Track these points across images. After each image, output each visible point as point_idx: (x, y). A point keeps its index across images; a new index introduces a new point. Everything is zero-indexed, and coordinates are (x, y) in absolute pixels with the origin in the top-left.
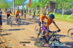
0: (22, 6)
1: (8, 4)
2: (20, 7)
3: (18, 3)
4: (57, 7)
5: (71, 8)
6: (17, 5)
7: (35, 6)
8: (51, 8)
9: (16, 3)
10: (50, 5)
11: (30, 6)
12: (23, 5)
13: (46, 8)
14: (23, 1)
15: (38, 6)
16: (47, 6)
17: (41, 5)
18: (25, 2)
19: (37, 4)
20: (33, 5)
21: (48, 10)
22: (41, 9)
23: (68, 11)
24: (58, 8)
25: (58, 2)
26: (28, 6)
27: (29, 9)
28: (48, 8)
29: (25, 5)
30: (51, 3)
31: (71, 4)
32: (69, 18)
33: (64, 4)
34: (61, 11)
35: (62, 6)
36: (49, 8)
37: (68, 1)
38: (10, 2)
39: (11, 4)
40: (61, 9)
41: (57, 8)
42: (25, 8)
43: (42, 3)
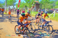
0: (12, 6)
1: (1, 4)
2: (11, 7)
3: (9, 3)
5: (52, 8)
6: (9, 5)
7: (23, 7)
8: (36, 8)
10: (35, 5)
11: (19, 6)
12: (14, 5)
13: (32, 8)
14: (13, 2)
16: (33, 6)
18: (15, 3)
21: (34, 10)
22: (28, 9)
23: (50, 11)
24: (42, 8)
25: (42, 3)
28: (34, 8)
30: (36, 4)
31: (52, 5)
32: (50, 16)
33: (46, 5)
34: (44, 10)
35: (45, 7)
37: (50, 3)
38: (3, 2)
39: (4, 4)
40: (44, 9)
42: (15, 8)
43: (29, 4)
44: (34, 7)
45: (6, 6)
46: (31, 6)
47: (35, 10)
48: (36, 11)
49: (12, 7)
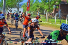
0: (16, 9)
7: (37, 9)
8: (61, 12)
9: (6, 4)
11: (28, 9)
13: (53, 12)
14: (18, 1)
17: (46, 7)
18: (21, 3)
20: (34, 8)
26: (25, 9)
29: (21, 7)
36: (59, 12)
42: (20, 12)
43: (48, 5)
45: (4, 9)
46: (51, 8)
47: (60, 17)
48: (61, 19)
49: (15, 11)
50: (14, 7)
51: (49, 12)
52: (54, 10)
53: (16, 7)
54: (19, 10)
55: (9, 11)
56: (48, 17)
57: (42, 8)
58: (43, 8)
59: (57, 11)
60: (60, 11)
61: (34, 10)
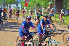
0: (15, 5)
2: (12, 5)
4: (66, 6)
6: (8, 3)
7: (34, 5)
10: (55, 3)
13: (49, 7)
15: (38, 5)
17: (42, 3)
19: (37, 1)
20: (31, 4)
22: (43, 9)
26: (23, 5)
27: (25, 9)
29: (19, 3)
36: (55, 8)
41: (65, 8)
42: (19, 8)
43: (44, 1)
44: (53, 5)
45: (4, 5)
46: (47, 4)
48: (56, 13)
49: (14, 7)
50: (13, 4)
51: (45, 7)
52: (50, 5)
53: (15, 3)
54: (17, 6)
55: (8, 7)
56: (44, 12)
57: (38, 4)
58: (40, 3)
59: (52, 6)
60: (55, 6)
61: (32, 6)
